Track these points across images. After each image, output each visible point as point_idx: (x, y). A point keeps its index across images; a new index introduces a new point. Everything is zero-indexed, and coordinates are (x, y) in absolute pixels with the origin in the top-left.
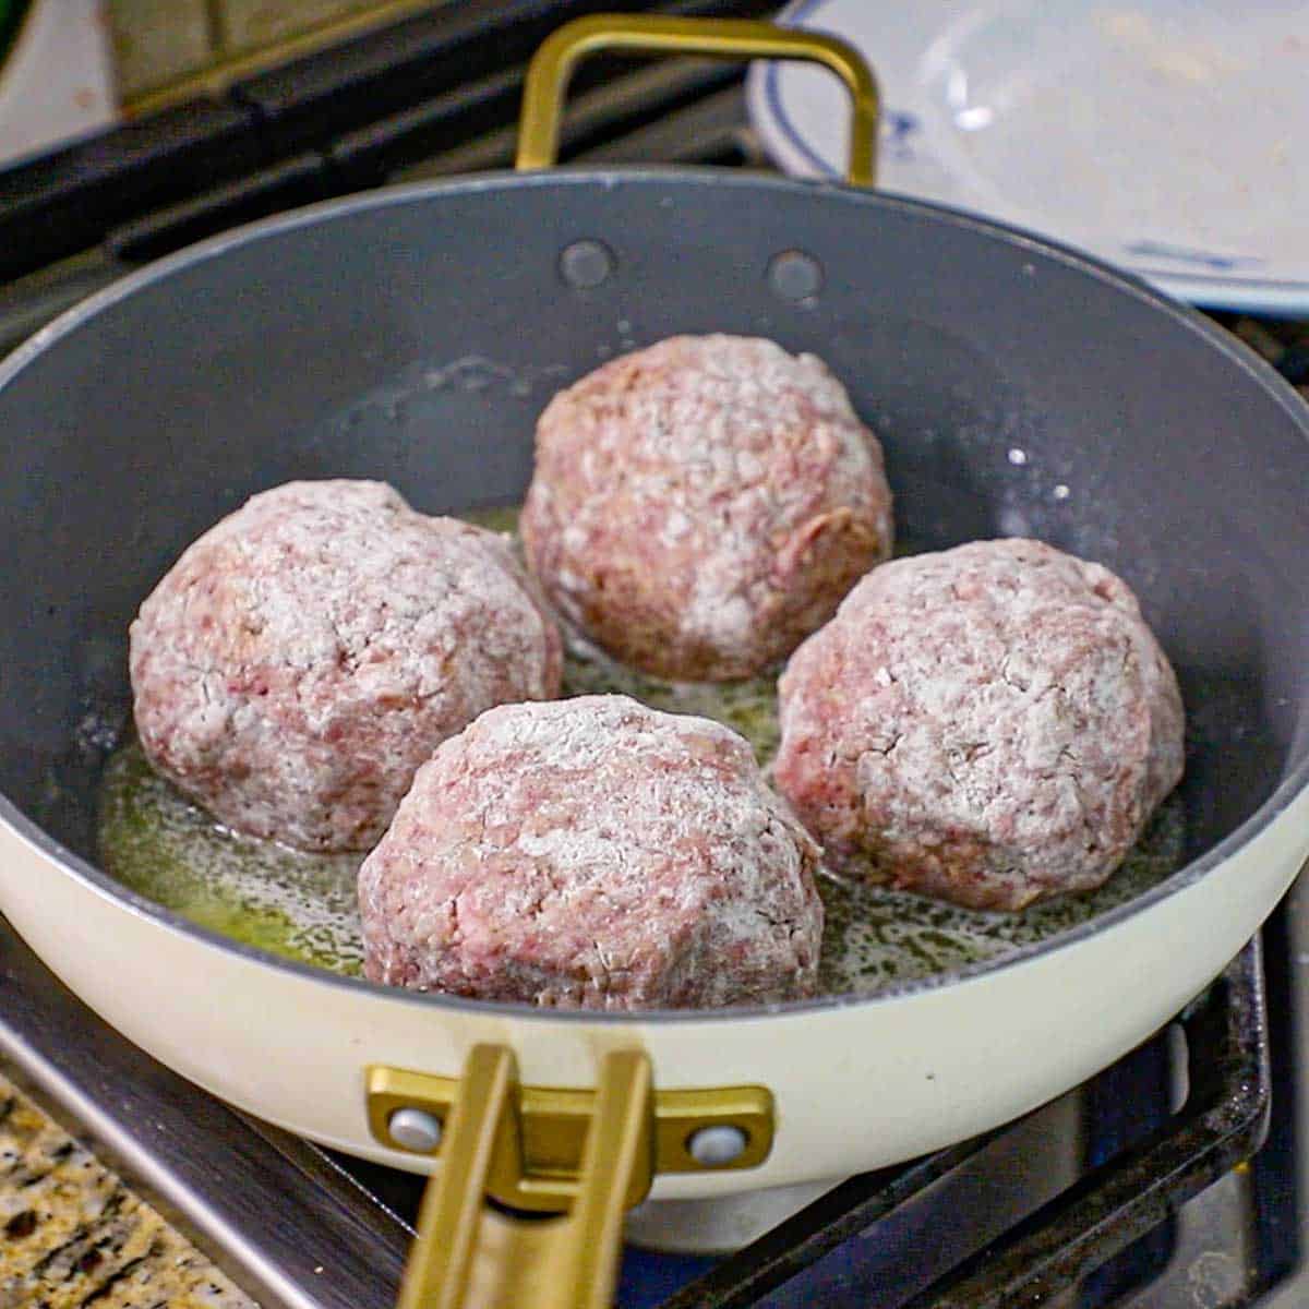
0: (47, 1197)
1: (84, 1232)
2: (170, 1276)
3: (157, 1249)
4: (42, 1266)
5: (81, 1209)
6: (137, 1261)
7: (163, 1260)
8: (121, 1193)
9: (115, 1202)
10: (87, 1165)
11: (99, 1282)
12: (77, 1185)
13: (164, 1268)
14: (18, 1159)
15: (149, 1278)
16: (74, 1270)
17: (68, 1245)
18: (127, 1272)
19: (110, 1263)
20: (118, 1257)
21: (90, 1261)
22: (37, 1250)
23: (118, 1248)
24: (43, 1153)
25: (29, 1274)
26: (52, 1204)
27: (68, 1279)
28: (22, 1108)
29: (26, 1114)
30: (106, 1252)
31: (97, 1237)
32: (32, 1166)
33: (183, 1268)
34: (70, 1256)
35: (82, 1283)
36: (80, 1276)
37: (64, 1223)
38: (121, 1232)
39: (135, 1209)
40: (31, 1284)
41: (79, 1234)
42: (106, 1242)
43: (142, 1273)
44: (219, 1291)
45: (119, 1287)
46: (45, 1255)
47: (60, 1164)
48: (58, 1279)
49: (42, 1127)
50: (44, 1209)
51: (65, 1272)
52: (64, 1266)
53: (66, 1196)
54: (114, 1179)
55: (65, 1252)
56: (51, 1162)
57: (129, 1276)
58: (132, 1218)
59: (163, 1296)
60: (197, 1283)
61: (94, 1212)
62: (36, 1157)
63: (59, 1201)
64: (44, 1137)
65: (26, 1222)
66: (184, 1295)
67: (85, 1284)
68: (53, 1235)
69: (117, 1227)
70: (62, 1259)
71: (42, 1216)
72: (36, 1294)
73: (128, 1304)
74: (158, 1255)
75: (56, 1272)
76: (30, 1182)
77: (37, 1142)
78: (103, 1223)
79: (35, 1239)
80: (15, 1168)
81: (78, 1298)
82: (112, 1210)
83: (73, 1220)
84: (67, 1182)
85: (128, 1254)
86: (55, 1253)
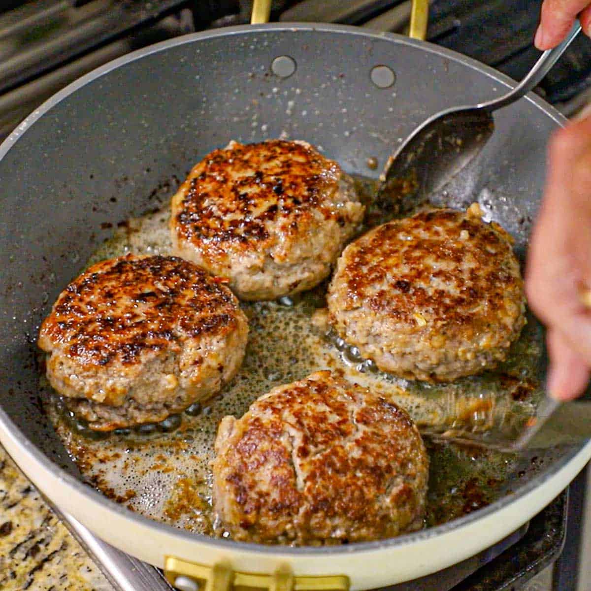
0: (18, 515)
1: (32, 535)
2: (69, 561)
3: (64, 546)
4: (14, 551)
5: (32, 522)
6: (55, 552)
7: (66, 553)
8: (50, 515)
9: (48, 519)
10: (36, 499)
11: (38, 562)
12: (31, 509)
13: (67, 556)
14: (6, 493)
15: (60, 562)
16: (27, 555)
17: (25, 541)
18: (51, 558)
19: (44, 552)
20: (47, 549)
21: (34, 550)
22: (11, 543)
23: (47, 545)
24: (17, 491)
25: (7, 556)
26: (20, 520)
27: (24, 559)
28: (9, 466)
29: (11, 469)
30: (42, 546)
31: (38, 538)
32: (12, 498)
33: (75, 557)
34: (26, 547)
35: (30, 562)
36: (29, 558)
37: (24, 529)
38: (48, 536)
39: (56, 524)
40: (8, 561)
41: (30, 536)
42: (42, 541)
43: (57, 559)
44: (90, 571)
45: (47, 565)
46: (15, 546)
47: (24, 497)
48: (20, 559)
49: (17, 477)
50: (16, 521)
51: (23, 556)
52: (23, 552)
53: (26, 516)
54: (47, 508)
55: (24, 545)
56: (20, 496)
57: (51, 560)
58: (55, 529)
59: (66, 572)
60: (81, 566)
61: (37, 525)
62: (15, 494)
63: (22, 517)
64: (18, 482)
65: (7, 528)
66: (75, 572)
67: (32, 563)
68: (18, 536)
69: (48, 533)
70: (22, 549)
71: (15, 525)
72: (10, 567)
73: (49, 575)
74: (65, 550)
75: (20, 555)
76: (10, 507)
77: (14, 485)
78: (41, 531)
79: (11, 537)
80: (4, 498)
81: (28, 570)
82: (45, 524)
83: (28, 528)
84: (27, 508)
85: (52, 548)
86: (19, 545)
